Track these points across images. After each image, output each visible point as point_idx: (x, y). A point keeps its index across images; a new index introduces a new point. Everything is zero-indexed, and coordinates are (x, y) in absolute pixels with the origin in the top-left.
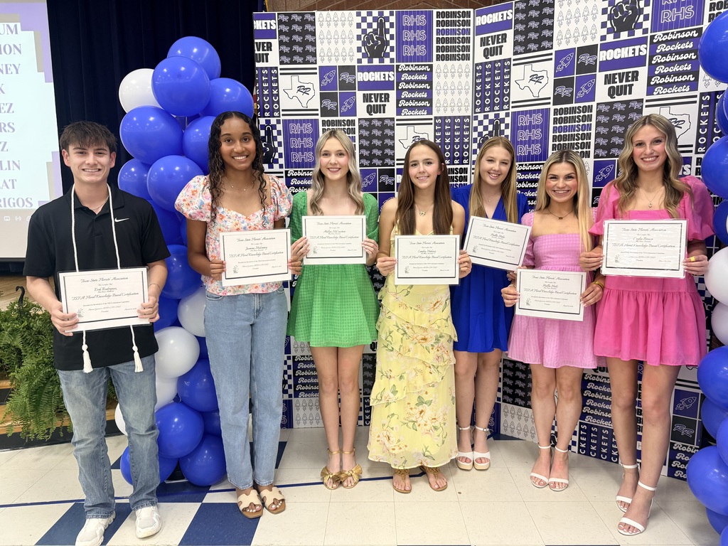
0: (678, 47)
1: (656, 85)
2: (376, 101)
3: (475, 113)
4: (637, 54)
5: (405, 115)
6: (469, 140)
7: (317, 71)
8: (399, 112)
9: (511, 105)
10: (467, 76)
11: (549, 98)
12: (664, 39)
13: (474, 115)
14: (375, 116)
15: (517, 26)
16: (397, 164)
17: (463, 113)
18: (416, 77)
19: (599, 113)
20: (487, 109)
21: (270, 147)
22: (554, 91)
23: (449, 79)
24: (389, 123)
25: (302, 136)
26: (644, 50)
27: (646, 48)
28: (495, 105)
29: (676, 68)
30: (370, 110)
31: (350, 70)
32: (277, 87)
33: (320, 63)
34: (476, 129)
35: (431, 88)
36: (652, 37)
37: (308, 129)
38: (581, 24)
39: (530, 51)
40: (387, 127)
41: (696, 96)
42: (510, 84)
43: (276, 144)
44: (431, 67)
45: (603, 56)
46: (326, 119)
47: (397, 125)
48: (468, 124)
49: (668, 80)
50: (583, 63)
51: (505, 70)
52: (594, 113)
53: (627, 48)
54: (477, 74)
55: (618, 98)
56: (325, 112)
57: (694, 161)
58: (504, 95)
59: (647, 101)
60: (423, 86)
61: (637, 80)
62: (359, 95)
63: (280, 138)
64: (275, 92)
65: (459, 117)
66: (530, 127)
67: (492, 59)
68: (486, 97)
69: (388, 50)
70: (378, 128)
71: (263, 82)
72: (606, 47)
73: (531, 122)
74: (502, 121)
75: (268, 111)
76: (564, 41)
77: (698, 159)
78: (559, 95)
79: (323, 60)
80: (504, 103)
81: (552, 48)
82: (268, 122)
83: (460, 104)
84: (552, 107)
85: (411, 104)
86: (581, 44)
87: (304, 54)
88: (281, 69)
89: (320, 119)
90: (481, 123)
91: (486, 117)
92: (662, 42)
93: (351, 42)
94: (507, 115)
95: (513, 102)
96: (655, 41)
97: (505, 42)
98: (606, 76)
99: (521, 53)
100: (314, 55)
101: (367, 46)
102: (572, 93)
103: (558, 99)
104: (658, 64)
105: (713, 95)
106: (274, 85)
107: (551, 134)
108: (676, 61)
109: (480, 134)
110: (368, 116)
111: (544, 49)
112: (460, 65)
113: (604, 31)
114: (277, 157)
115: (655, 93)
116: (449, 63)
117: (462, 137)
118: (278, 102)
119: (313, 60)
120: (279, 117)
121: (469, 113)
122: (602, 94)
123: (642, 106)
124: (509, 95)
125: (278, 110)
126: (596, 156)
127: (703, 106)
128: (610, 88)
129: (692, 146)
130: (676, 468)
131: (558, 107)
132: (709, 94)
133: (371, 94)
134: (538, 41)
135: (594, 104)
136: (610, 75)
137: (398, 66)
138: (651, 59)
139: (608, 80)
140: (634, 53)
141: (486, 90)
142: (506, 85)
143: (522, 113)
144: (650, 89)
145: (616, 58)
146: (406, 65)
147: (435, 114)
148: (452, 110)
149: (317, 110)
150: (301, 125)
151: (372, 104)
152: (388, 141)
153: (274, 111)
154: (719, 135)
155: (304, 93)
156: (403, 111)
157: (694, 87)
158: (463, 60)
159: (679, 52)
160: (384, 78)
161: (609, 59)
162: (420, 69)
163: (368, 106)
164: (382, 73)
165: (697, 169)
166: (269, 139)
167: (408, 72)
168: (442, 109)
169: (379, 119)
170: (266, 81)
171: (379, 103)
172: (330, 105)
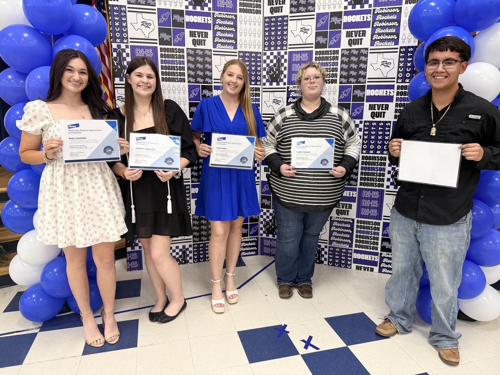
0: (388, 17)
1: (376, 40)
2: (199, 37)
3: (265, 50)
4: (365, 20)
5: (219, 48)
6: (261, 68)
7: (156, 11)
8: (215, 45)
9: (288, 47)
10: (259, 25)
11: (313, 44)
12: (381, 12)
13: (264, 52)
14: (198, 47)
16: (214, 82)
17: (257, 50)
18: (226, 23)
19: (343, 55)
20: (272, 48)
21: (121, 65)
23: (248, 26)
24: (208, 53)
26: (369, 17)
28: (277, 46)
29: (387, 31)
30: (195, 42)
31: (180, 13)
32: (126, 21)
33: (158, 6)
34: (265, 62)
35: (236, 31)
36: (374, 10)
37: (149, 53)
39: (300, 12)
40: (206, 55)
41: (397, 48)
42: (287, 32)
43: (125, 63)
44: (236, 16)
45: (346, 19)
46: (163, 47)
47: (214, 54)
48: (260, 58)
49: (382, 37)
51: (285, 23)
52: (340, 55)
53: (359, 16)
54: (266, 24)
55: (354, 47)
56: (162, 42)
57: (396, 87)
58: (284, 40)
59: (371, 49)
60: (230, 29)
61: (365, 36)
62: (187, 31)
63: (129, 59)
64: (124, 25)
65: (254, 52)
66: (300, 62)
67: (275, 14)
68: (271, 40)
69: (207, 2)
70: (201, 56)
71: (114, 16)
72: (348, 13)
73: (301, 59)
74: (283, 57)
75: (119, 38)
77: (398, 86)
79: (160, 4)
80: (283, 45)
81: (314, 11)
82: (119, 46)
83: (255, 44)
84: (314, 50)
85: (223, 41)
86: (332, 10)
88: (128, 8)
89: (159, 47)
90: (268, 57)
91: (272, 54)
92: (380, 14)
94: (286, 53)
96: (376, 13)
97: (285, 4)
98: (347, 32)
99: (294, 13)
103: (318, 45)
104: (377, 27)
105: (407, 48)
106: (123, 19)
108: (387, 26)
109: (268, 65)
110: (193, 47)
111: (309, 11)
112: (255, 17)
113: (346, 3)
115: (375, 45)
116: (248, 15)
117: (256, 66)
118: (127, 32)
119: (153, 3)
120: (128, 43)
121: (261, 50)
122: (344, 43)
123: (368, 53)
124: (287, 40)
125: (127, 38)
126: (341, 83)
127: (401, 55)
128: (349, 40)
129: (394, 78)
130: (383, 267)
131: (318, 50)
132: (405, 47)
133: (195, 32)
134: (306, 6)
135: (340, 49)
136: (350, 31)
137: (214, 14)
138: (373, 24)
139: (349, 34)
140: (363, 19)
141: (271, 35)
142: (285, 33)
143: (295, 52)
144: (373, 43)
145: (353, 21)
146: (219, 14)
147: (239, 49)
148: (250, 48)
149: (156, 40)
150: (144, 50)
151: (196, 38)
152: (207, 66)
153: (124, 38)
154: (409, 72)
155: (147, 27)
156: (217, 45)
157: (397, 43)
158: (257, 14)
159: (389, 21)
160: (204, 21)
161: (349, 21)
162: (228, 17)
163: (193, 40)
164: (203, 17)
165: (397, 92)
166: (120, 59)
167: (220, 18)
168: (243, 46)
169: (201, 50)
170: (117, 16)
171: (201, 38)
172: (166, 37)
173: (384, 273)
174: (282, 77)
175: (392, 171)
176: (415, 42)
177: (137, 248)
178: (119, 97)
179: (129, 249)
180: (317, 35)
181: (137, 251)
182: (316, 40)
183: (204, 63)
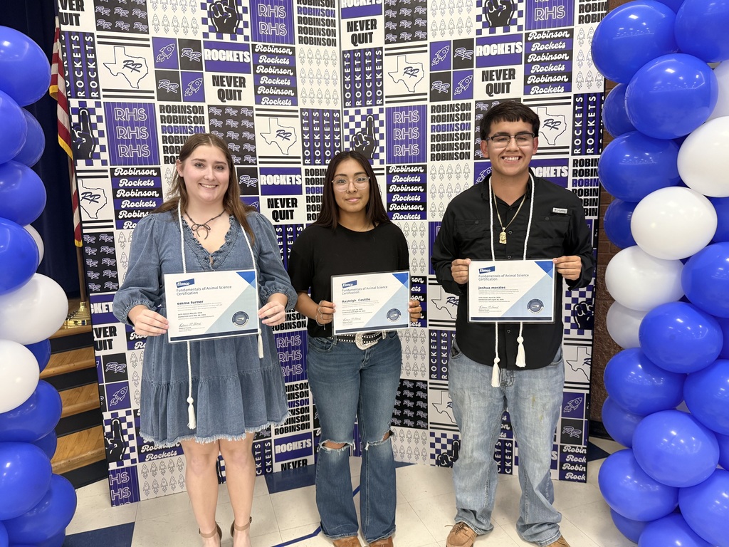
0: (551, 46)
1: (533, 84)
2: (229, 85)
3: (345, 107)
4: (513, 52)
5: (266, 104)
6: (340, 137)
7: (150, 43)
8: (258, 98)
9: (385, 100)
10: (334, 64)
11: (426, 94)
12: (538, 38)
13: (344, 109)
14: (228, 103)
15: (388, 12)
16: (260, 162)
17: (332, 107)
18: (277, 61)
19: (478, 111)
20: (358, 103)
21: (88, 137)
22: (431, 86)
23: (315, 67)
24: (247, 113)
25: (133, 124)
26: (520, 47)
27: (522, 46)
28: (366, 99)
29: (551, 68)
30: (222, 95)
31: (195, 45)
32: (94, 60)
33: (153, 33)
34: (347, 126)
35: (295, 75)
36: (527, 35)
37: (141, 115)
38: (456, 16)
39: (403, 41)
40: (244, 117)
41: (570, 98)
42: (382, 75)
43: (96, 133)
44: (293, 50)
45: (479, 51)
46: (165, 103)
47: (257, 115)
48: (338, 119)
49: (543, 80)
50: (459, 58)
51: (377, 61)
52: (473, 112)
53: (503, 45)
54: (346, 63)
55: (496, 96)
56: (163, 95)
57: (571, 163)
58: (377, 88)
59: (525, 100)
60: (285, 72)
61: (514, 78)
62: (208, 76)
63: (102, 126)
64: (92, 66)
65: (328, 111)
66: (407, 125)
67: (361, 46)
68: (356, 90)
69: (241, 25)
70: (234, 118)
71: (73, 51)
72: (482, 42)
73: (407, 120)
74: (376, 117)
75: (82, 90)
76: (438, 32)
77: (574, 160)
78: (436, 91)
79: (157, 30)
80: (377, 98)
81: (426, 39)
82: (83, 104)
83: (328, 96)
84: (429, 104)
85: (272, 91)
86: (457, 37)
87: (131, 20)
88: (98, 37)
89: (158, 104)
90: (352, 119)
91: (358, 112)
92: (537, 41)
93: (194, 11)
94: (381, 111)
95: (387, 97)
96: (530, 39)
97: (376, 28)
98: (483, 72)
99: (393, 42)
100: (145, 22)
101: (215, 19)
102: (449, 89)
103: (435, 96)
104: (533, 63)
105: (585, 97)
106: (90, 56)
107: (429, 134)
108: (550, 61)
109: (352, 131)
110: (219, 103)
111: (418, 39)
112: (326, 51)
113: (479, 25)
114: (97, 150)
115: (532, 93)
116: (314, 48)
117: (333, 133)
118: (96, 79)
119: (144, 28)
121: (338, 107)
122: (480, 91)
124: (382, 88)
125: (97, 90)
126: (476, 158)
127: (577, 108)
128: (488, 86)
129: (568, 147)
130: (567, 471)
131: (436, 104)
132: (582, 95)
133: (222, 77)
134: (411, 30)
135: (472, 102)
136: (488, 71)
137: (254, 46)
138: (527, 58)
139: (486, 76)
140: (510, 50)
141: (356, 82)
143: (398, 109)
144: (527, 89)
145: (493, 54)
146: (264, 46)
147: (301, 105)
148: (320, 103)
149: (153, 92)
150: (131, 111)
151: (224, 88)
152: (246, 135)
153: (91, 90)
154: (593, 137)
155: (134, 69)
156: (263, 100)
157: (568, 89)
158: (329, 45)
159: (553, 52)
160: (238, 58)
161: (486, 54)
162: (280, 52)
163: (219, 91)
164: (235, 52)
165: (574, 170)
166: (85, 126)
167: (266, 53)
168: (308, 100)
169: (234, 107)
170: (78, 51)
171: (232, 88)
172: (169, 86)
173: (569, 480)
174: (378, 151)
175: (573, 305)
176: (598, 86)
177: (127, 463)
178: (86, 193)
179: (113, 466)
180: (433, 78)
181: (127, 469)
182: (431, 88)
183: (240, 129)
